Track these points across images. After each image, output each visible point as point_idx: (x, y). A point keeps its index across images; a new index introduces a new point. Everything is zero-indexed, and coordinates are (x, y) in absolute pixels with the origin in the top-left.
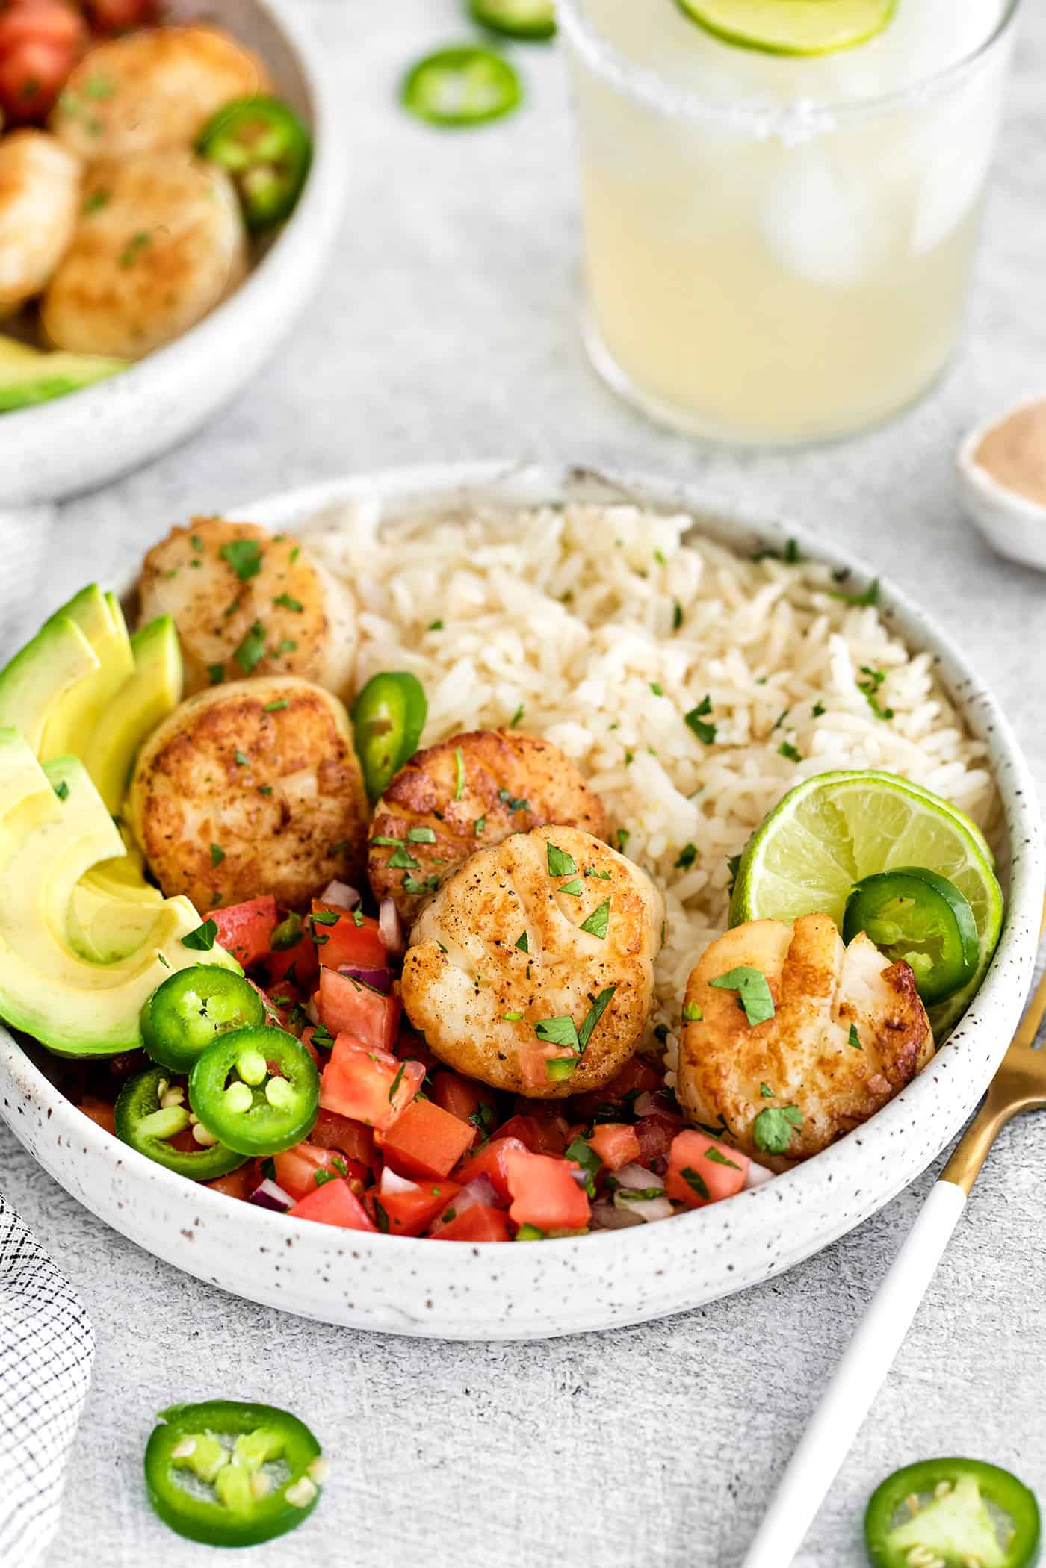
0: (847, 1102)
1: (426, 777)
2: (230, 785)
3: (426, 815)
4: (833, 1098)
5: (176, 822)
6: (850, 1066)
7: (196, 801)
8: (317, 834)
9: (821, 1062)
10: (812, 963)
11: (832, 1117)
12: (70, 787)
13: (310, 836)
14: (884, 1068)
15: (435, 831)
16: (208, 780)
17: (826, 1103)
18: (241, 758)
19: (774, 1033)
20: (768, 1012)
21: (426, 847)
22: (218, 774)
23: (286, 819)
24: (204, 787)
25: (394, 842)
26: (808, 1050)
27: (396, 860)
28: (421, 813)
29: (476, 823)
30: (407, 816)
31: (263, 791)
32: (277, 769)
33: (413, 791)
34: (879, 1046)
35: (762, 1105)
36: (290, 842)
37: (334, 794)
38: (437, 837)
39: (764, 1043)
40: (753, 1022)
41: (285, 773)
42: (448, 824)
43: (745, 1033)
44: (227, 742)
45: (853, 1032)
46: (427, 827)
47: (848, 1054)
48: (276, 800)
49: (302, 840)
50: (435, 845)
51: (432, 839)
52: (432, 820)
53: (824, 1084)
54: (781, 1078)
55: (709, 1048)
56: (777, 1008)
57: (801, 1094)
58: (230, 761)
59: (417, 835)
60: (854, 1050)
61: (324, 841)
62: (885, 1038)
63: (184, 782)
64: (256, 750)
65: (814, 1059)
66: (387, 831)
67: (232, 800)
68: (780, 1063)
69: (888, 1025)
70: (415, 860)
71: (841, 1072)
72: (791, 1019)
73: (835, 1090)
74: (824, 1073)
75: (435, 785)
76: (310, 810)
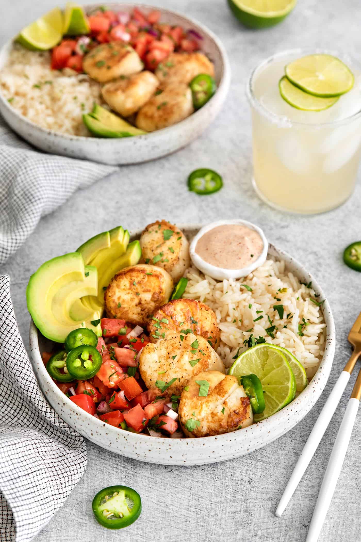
0: (214, 426)
1: (173, 306)
2: (130, 289)
3: (169, 316)
4: (211, 424)
5: (113, 293)
6: (219, 418)
7: (120, 290)
8: (146, 310)
9: (212, 413)
10: (224, 387)
11: (208, 428)
12: (90, 274)
13: (144, 310)
14: (228, 422)
15: (169, 321)
16: (125, 286)
17: (208, 424)
18: (135, 283)
19: (204, 400)
20: (205, 394)
21: (165, 324)
22: (128, 285)
23: (140, 303)
24: (123, 287)
25: (157, 320)
26: (210, 408)
27: (156, 325)
28: (167, 315)
29: (181, 323)
30: (164, 315)
31: (137, 294)
32: (143, 289)
33: (168, 309)
34: (229, 416)
35: (191, 417)
36: (139, 309)
37: (155, 301)
38: (169, 323)
39: (200, 402)
40: (200, 395)
41: (144, 291)
42: (174, 321)
43: (197, 397)
44: (133, 278)
45: (224, 409)
46: (168, 319)
47: (220, 414)
48: (139, 297)
49: (142, 310)
50: (168, 325)
51: (168, 323)
52: (170, 318)
53: (210, 419)
54: (200, 413)
55: (186, 397)
56: (208, 395)
57: (203, 419)
58: (132, 284)
59: (164, 320)
60: (222, 414)
61: (147, 313)
62: (232, 414)
63: (119, 284)
64: (139, 283)
65: (211, 412)
66: (156, 317)
67: (129, 293)
68: (202, 408)
69: (234, 411)
70: (161, 327)
71: (216, 418)
72: (210, 399)
73: (211, 422)
74: (212, 416)
75: (174, 310)
76: (147, 303)
